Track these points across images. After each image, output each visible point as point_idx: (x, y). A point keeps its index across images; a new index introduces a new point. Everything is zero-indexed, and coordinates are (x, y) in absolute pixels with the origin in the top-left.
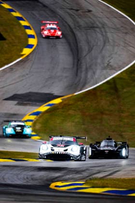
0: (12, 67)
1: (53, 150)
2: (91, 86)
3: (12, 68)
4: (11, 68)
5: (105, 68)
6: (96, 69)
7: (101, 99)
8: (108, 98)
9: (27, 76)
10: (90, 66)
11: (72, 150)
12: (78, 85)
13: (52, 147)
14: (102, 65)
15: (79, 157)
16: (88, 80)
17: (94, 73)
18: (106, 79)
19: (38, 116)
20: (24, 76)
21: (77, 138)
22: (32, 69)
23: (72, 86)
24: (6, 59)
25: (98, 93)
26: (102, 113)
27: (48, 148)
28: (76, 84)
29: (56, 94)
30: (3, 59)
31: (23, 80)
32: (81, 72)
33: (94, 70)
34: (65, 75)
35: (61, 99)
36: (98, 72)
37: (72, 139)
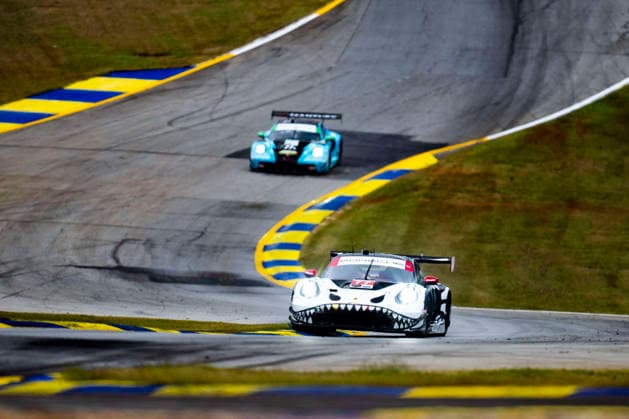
0: (278, 45)
1: (338, 298)
2: (551, 113)
3: (279, 49)
4: (275, 49)
5: (610, 50)
6: (579, 53)
7: (580, 157)
8: (604, 154)
9: (328, 76)
10: (558, 43)
11: (397, 298)
12: (508, 106)
13: (335, 287)
14: (599, 41)
15: (421, 323)
16: (544, 92)
17: (569, 66)
18: (608, 85)
19: (340, 212)
20: (317, 74)
21: (420, 260)
22: (348, 53)
23: (482, 108)
24: (260, 18)
25: (573, 136)
26: (572, 204)
27: (318, 291)
28: (497, 104)
29: (419, 139)
30: (251, 17)
31: (311, 88)
32: (523, 62)
33: (572, 57)
34: (462, 72)
35: (436, 156)
36: (583, 63)
37: (400, 263)
